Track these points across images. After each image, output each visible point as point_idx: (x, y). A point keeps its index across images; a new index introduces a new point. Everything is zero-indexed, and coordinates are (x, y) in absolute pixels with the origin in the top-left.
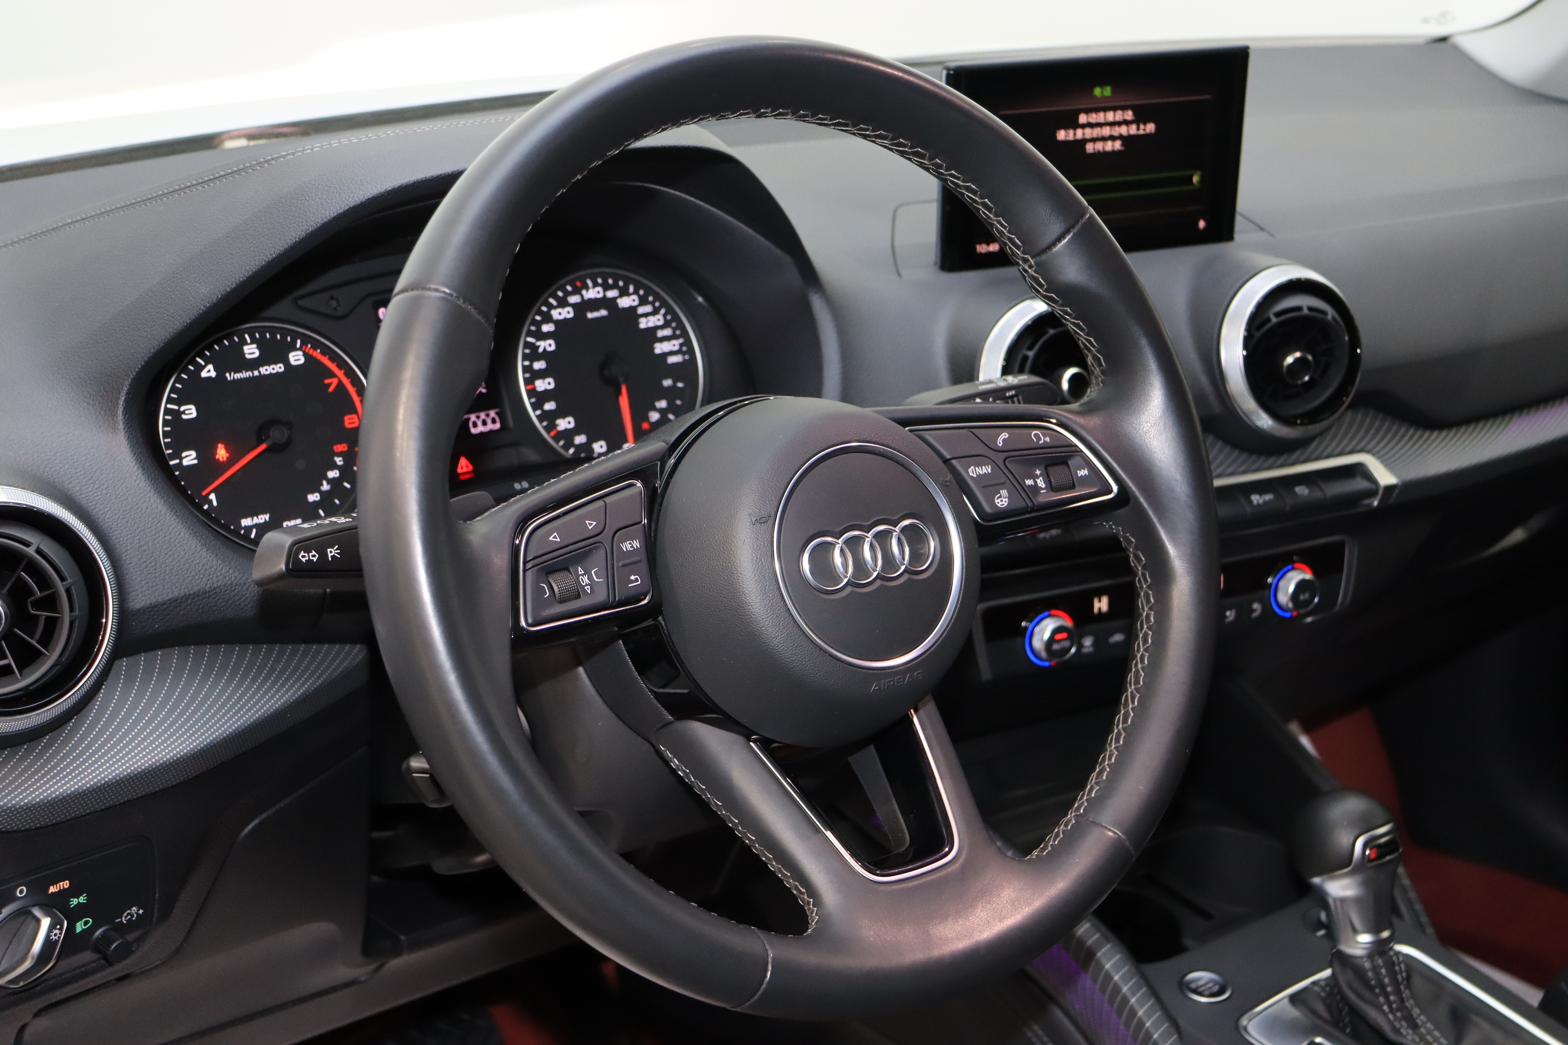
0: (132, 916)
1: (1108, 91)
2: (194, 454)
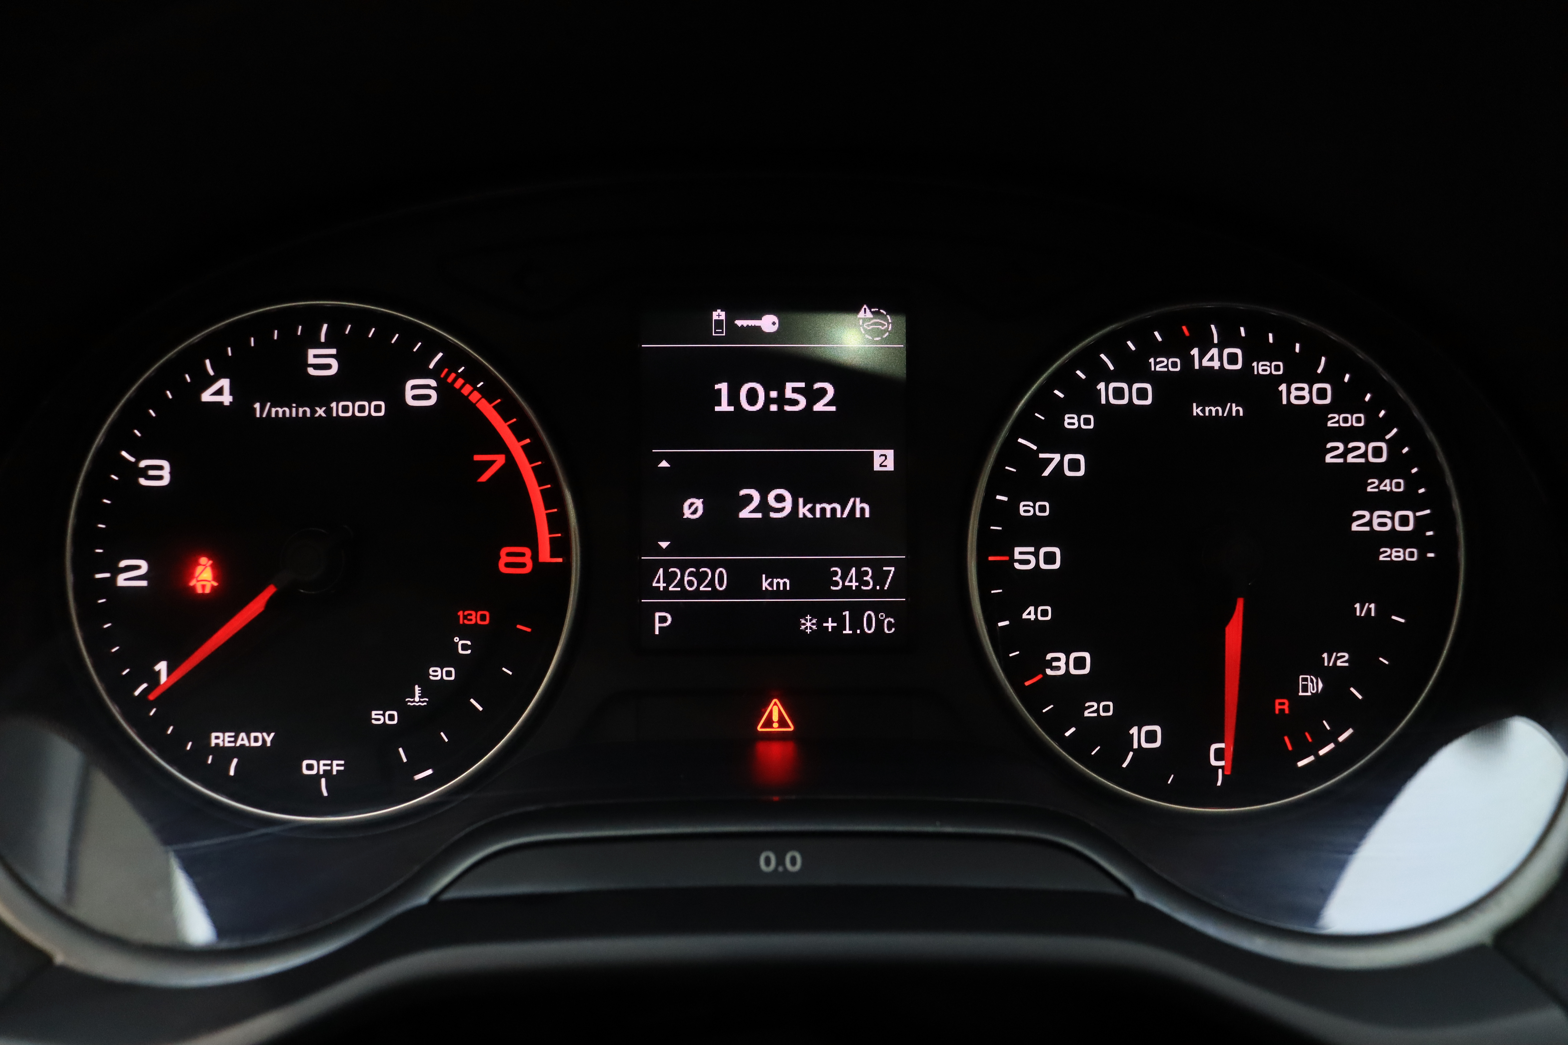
2: (144, 566)
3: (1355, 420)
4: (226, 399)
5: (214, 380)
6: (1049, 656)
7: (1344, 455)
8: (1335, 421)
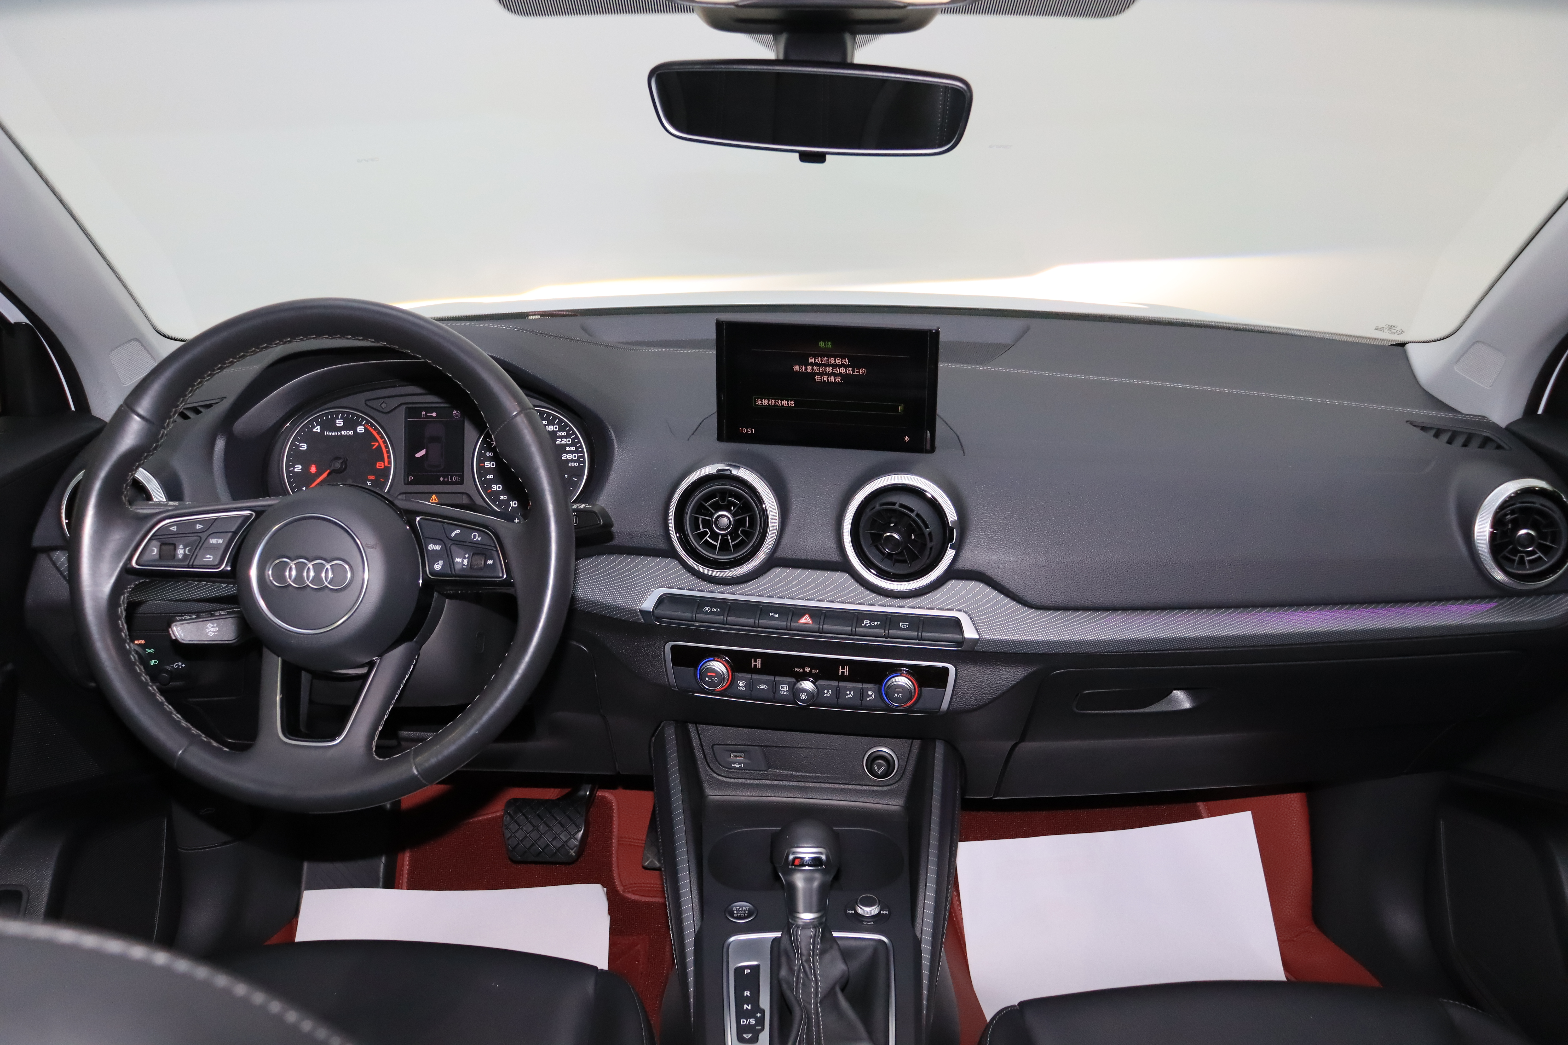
0: (179, 666)
1: (829, 345)
2: (301, 467)
3: (564, 434)
4: (319, 431)
5: (316, 426)
6: (492, 486)
7: (561, 442)
8: (559, 434)
